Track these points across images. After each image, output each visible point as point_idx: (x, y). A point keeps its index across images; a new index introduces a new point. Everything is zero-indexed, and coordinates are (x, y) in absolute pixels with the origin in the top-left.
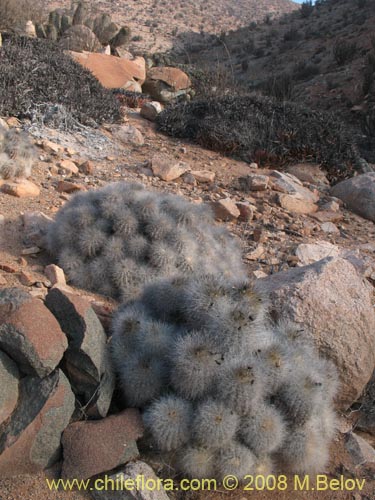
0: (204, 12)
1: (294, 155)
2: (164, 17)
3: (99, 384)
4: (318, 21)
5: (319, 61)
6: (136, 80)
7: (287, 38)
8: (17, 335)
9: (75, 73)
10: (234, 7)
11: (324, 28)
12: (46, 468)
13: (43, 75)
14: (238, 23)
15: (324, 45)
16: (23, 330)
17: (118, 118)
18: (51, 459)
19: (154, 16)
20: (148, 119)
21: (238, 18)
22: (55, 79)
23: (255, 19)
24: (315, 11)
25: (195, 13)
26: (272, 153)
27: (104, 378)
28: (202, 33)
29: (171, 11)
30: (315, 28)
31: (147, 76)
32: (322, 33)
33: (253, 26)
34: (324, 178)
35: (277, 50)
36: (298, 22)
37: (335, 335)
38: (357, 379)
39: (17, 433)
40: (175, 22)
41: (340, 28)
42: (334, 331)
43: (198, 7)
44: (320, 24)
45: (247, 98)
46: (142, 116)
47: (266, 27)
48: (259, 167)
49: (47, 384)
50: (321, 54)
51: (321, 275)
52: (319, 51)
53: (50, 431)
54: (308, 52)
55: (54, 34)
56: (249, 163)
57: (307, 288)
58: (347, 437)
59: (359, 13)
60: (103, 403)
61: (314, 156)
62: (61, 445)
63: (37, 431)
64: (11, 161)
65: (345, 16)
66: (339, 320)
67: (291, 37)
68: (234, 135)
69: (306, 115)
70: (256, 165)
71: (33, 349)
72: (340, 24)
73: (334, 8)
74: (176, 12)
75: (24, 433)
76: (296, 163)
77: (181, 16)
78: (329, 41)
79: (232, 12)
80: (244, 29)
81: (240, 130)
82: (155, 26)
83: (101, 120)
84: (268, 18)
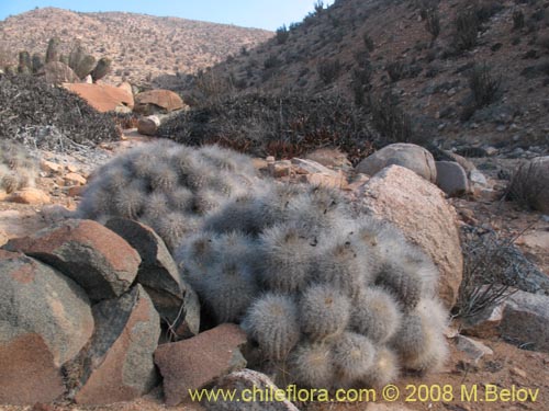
0: (176, 53)
1: (310, 142)
2: (135, 64)
3: (182, 302)
4: (296, 44)
5: (304, 83)
6: (125, 104)
7: (267, 66)
8: (83, 249)
9: (61, 95)
10: (207, 44)
11: (303, 51)
12: (143, 394)
13: (28, 100)
14: (214, 59)
15: (307, 66)
16: (89, 243)
17: (115, 136)
18: (147, 384)
19: (124, 65)
20: (147, 135)
21: (213, 54)
22: (41, 103)
23: (230, 53)
24: (291, 35)
25: (167, 55)
26: (287, 142)
27: (187, 295)
28: (178, 74)
29: (141, 57)
30: (294, 52)
31: (136, 102)
32: (303, 56)
33: (230, 59)
34: (346, 160)
35: (259, 79)
36: (276, 49)
37: (418, 229)
38: (451, 275)
39: (103, 352)
40: (148, 67)
41: (319, 49)
42: (416, 225)
43: (169, 49)
44: (298, 47)
45: (249, 96)
46: (141, 133)
47: (244, 58)
48: (276, 160)
49: (125, 301)
50: (305, 77)
51: (387, 178)
52: (303, 74)
53: (140, 350)
54: (291, 76)
55: (27, 71)
56: (264, 158)
57: (378, 188)
58: (456, 339)
59: (335, 31)
60: (193, 319)
61: (331, 139)
62: (156, 366)
63: (126, 349)
64: (13, 172)
65: (322, 36)
66: (418, 213)
67: (271, 64)
68: (243, 132)
69: (314, 101)
70: (272, 158)
71: (104, 260)
72: (318, 44)
73: (309, 30)
74: (147, 58)
75: (111, 352)
76: (313, 149)
77: (153, 61)
78: (311, 62)
79: (205, 49)
80: (221, 64)
81: (249, 126)
82: (127, 74)
83: (98, 140)
84: (244, 49)
